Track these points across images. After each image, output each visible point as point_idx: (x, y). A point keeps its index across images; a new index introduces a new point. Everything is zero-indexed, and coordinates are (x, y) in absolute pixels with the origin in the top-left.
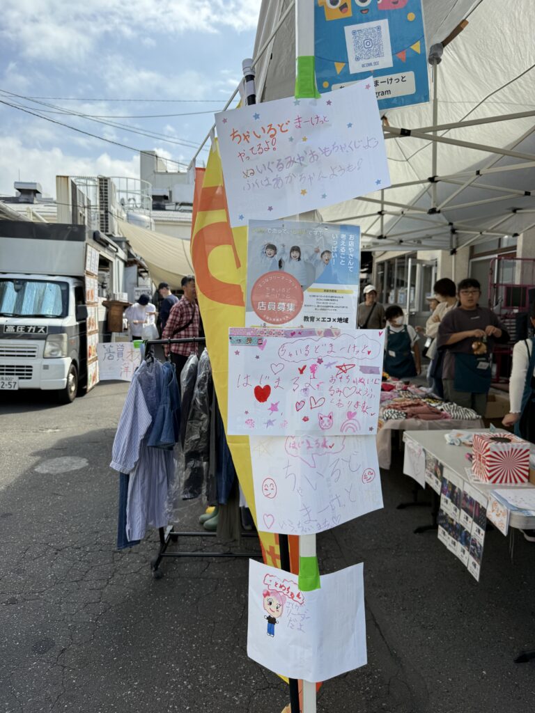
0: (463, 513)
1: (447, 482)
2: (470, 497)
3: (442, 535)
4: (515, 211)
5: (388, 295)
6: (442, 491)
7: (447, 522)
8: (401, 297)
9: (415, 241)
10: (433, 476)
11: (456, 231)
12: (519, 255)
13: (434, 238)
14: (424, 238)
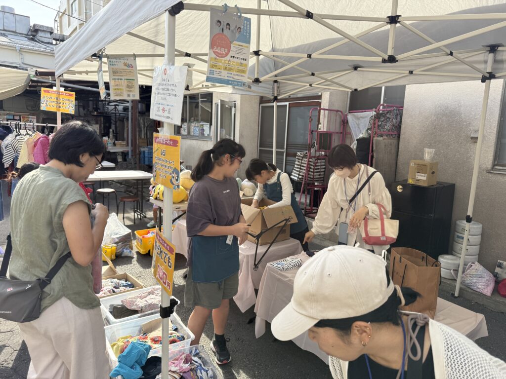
4: (356, 68)
12: (325, 105)
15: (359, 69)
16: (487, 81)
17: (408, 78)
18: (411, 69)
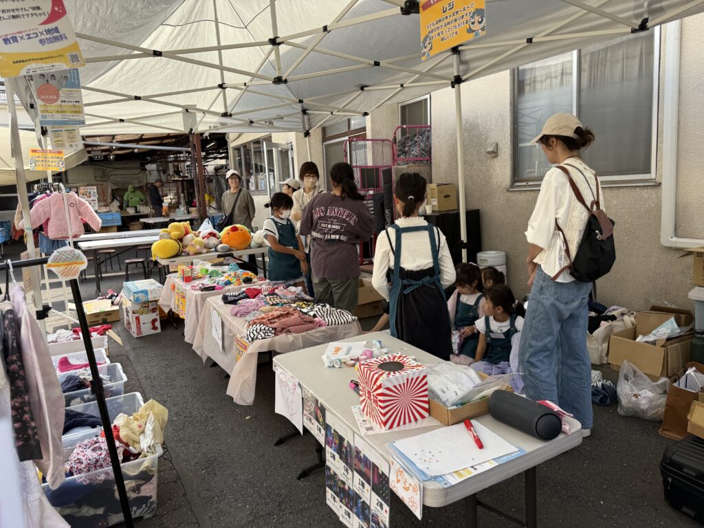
0: (357, 477)
1: (332, 431)
2: (364, 456)
3: (332, 500)
4: (362, 88)
5: (248, 181)
6: (326, 442)
7: (336, 485)
8: (261, 183)
9: (266, 122)
10: (314, 421)
11: (307, 112)
12: (369, 136)
13: (285, 119)
14: (275, 119)
15: (365, 89)
16: (456, 86)
17: (402, 92)
18: (401, 82)
